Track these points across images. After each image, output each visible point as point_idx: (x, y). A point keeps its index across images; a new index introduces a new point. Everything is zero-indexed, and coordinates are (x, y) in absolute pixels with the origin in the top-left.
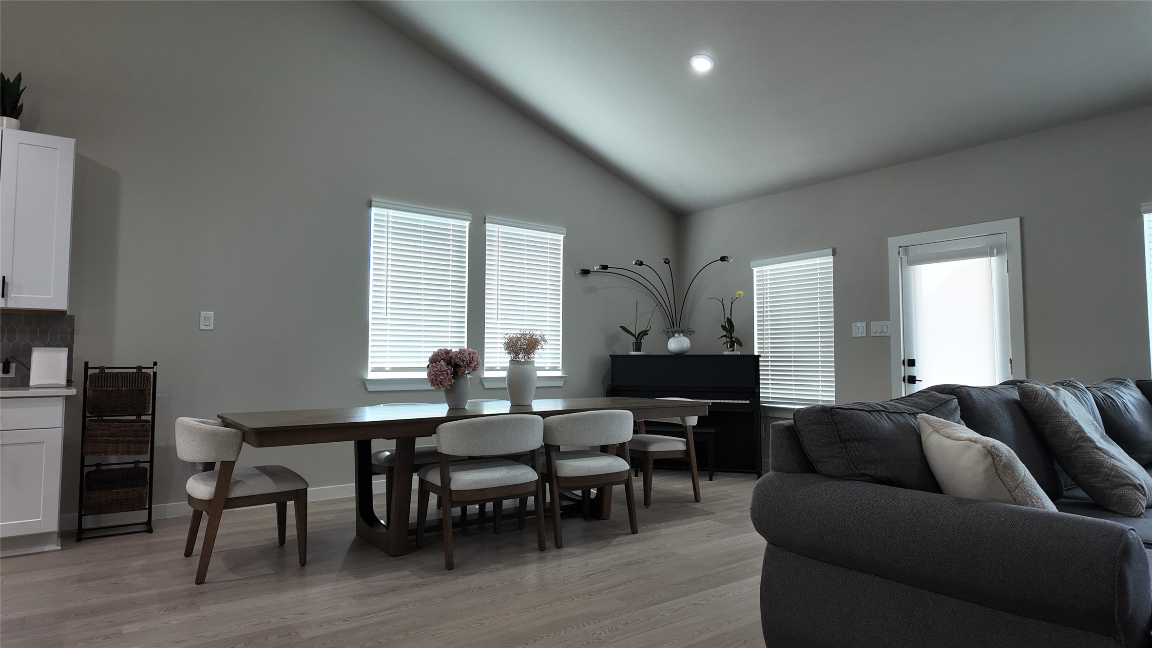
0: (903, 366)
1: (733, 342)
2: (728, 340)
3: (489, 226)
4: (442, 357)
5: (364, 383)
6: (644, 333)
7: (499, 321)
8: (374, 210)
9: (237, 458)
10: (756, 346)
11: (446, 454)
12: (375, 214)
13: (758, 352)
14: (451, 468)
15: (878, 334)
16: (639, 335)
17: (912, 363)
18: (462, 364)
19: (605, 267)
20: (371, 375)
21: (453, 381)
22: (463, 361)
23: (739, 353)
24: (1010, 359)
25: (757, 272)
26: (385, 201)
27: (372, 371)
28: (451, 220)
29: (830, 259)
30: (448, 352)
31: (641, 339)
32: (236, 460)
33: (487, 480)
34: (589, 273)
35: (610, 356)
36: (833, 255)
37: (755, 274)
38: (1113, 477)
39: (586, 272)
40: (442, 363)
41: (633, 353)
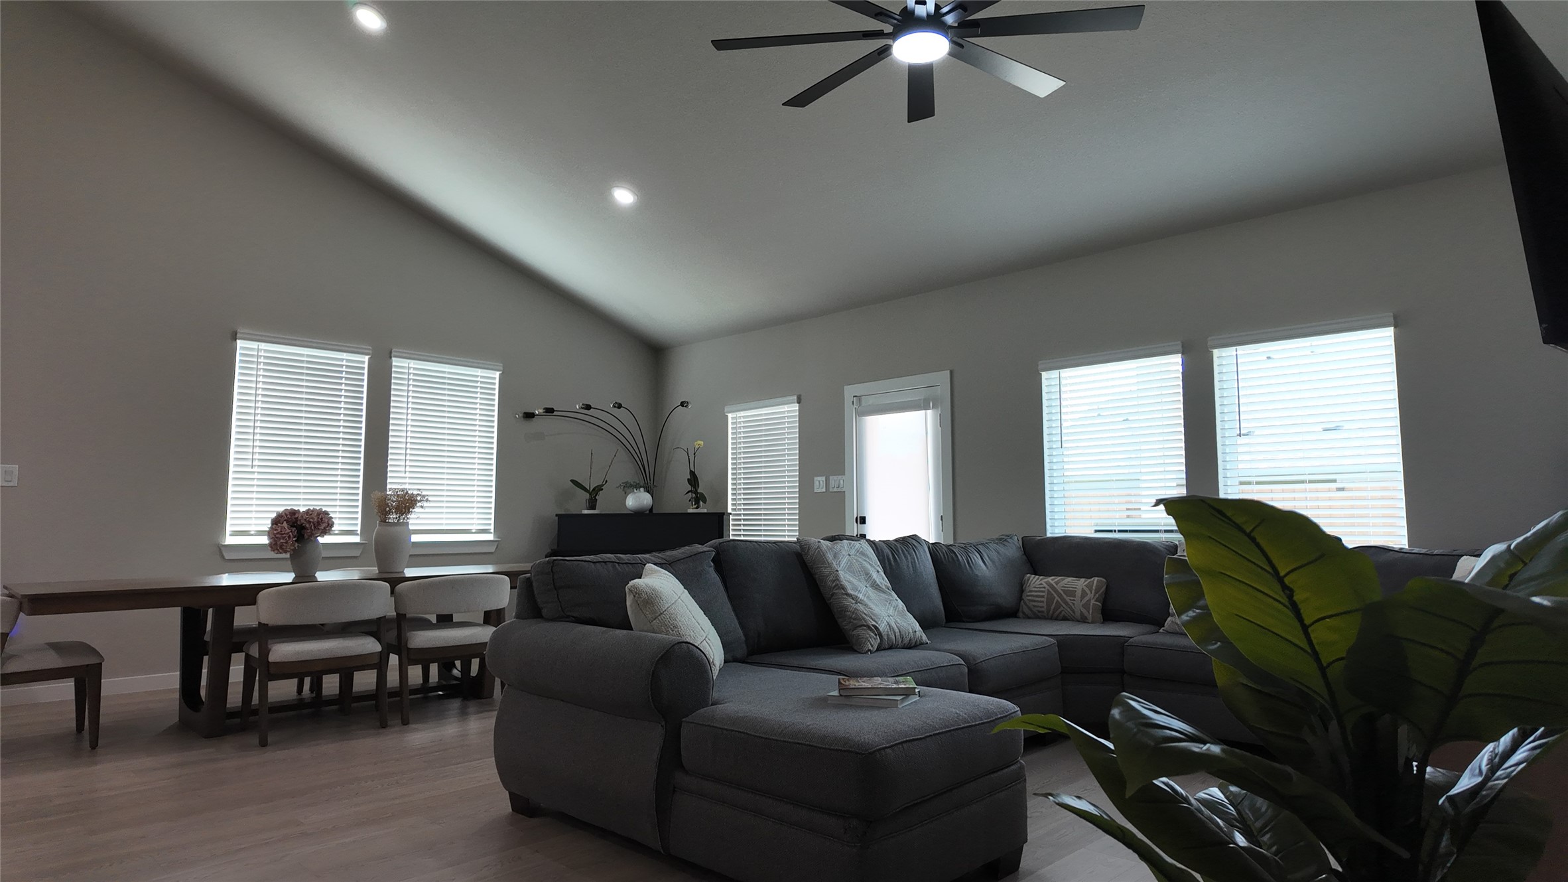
0: (855, 524)
1: (698, 499)
2: (694, 495)
3: (396, 362)
4: (286, 518)
5: (221, 549)
6: (598, 489)
7: (408, 475)
8: (240, 343)
9: (12, 629)
10: (730, 502)
11: (264, 624)
12: (242, 348)
13: (732, 509)
14: (269, 641)
15: (835, 490)
16: (594, 490)
17: (863, 520)
18: (307, 526)
19: (549, 411)
20: (230, 540)
21: (297, 544)
22: (310, 522)
23: (705, 511)
24: (942, 516)
25: (732, 418)
26: (251, 332)
27: (231, 535)
28: (345, 354)
29: (796, 407)
30: (293, 513)
31: (596, 495)
32: (11, 632)
33: (312, 651)
34: (534, 417)
35: (557, 515)
36: (799, 402)
37: (730, 421)
38: (855, 619)
39: (529, 416)
40: (285, 525)
41: (586, 512)
